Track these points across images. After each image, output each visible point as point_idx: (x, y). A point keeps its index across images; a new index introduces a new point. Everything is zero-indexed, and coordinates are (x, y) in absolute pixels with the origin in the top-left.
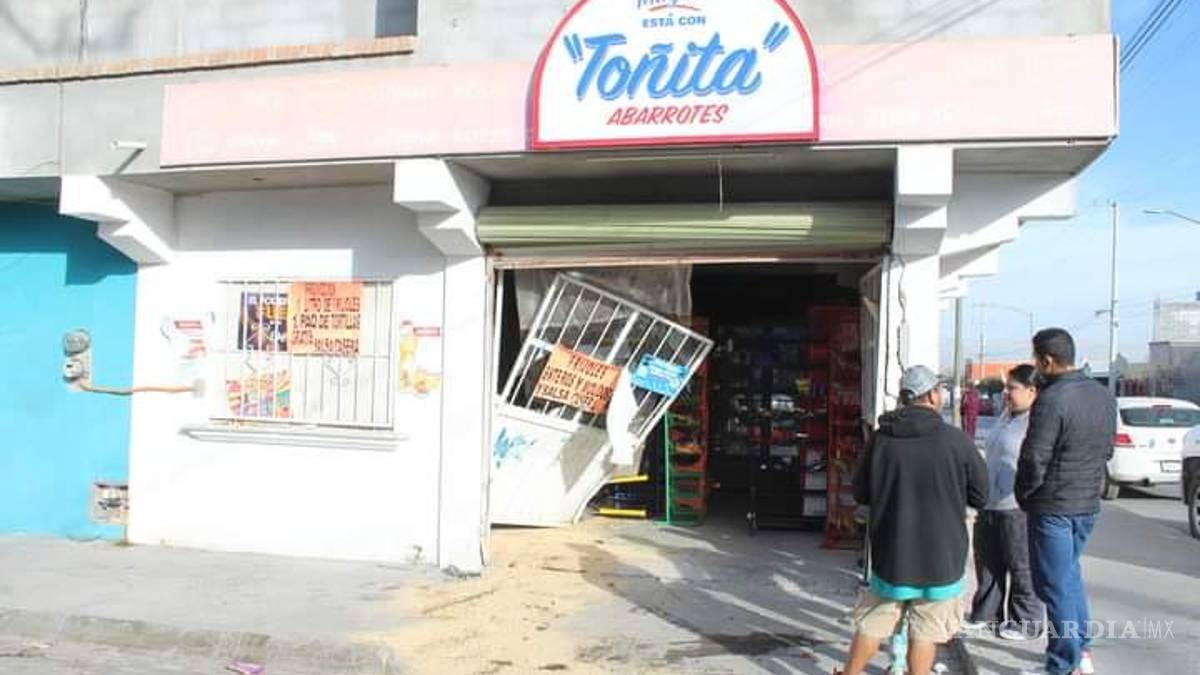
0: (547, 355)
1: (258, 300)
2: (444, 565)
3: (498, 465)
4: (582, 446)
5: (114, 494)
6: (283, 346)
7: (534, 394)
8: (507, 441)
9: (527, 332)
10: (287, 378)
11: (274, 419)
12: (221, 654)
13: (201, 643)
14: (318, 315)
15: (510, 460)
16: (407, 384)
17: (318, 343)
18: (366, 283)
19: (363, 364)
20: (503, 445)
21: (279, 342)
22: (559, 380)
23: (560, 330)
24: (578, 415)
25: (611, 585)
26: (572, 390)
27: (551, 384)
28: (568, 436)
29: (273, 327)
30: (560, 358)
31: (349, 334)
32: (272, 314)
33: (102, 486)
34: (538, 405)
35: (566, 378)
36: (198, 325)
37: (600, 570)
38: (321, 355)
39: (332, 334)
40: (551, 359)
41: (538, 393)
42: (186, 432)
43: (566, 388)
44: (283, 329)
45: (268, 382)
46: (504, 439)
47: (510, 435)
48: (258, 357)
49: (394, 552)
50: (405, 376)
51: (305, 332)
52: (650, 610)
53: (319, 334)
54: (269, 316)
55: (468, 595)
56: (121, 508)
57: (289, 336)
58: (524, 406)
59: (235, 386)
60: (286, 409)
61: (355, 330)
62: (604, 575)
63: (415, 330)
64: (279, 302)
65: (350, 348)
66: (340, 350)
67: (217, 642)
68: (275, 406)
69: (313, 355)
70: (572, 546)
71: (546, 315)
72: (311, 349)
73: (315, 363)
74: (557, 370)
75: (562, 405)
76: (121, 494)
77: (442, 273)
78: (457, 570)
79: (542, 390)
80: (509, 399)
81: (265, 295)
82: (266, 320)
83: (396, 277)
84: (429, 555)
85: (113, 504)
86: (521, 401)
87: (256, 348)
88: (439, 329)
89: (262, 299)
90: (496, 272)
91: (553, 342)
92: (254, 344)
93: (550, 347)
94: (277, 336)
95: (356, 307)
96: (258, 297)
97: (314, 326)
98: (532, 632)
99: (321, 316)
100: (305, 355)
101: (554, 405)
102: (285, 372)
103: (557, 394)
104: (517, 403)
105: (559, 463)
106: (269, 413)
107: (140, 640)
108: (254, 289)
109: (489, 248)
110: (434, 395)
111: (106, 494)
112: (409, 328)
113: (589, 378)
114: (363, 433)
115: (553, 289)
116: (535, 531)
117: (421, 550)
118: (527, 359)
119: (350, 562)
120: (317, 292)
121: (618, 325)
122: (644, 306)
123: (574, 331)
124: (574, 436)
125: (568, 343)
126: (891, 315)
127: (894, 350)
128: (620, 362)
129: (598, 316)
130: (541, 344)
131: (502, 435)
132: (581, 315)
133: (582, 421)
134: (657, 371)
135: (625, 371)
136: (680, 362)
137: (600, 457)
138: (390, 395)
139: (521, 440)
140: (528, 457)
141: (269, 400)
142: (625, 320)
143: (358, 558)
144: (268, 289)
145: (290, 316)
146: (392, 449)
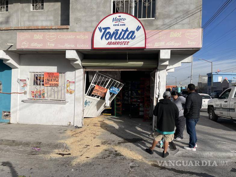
0: (94, 87)
2: (75, 125)
3: (85, 106)
4: (100, 103)
5: (7, 114)
6: (43, 85)
8: (87, 102)
9: (91, 82)
10: (44, 91)
11: (41, 99)
12: (31, 146)
13: (27, 144)
14: (50, 79)
15: (87, 105)
17: (50, 84)
18: (60, 73)
19: (59, 88)
20: (86, 103)
23: (97, 82)
24: (100, 97)
25: (106, 129)
26: (99, 93)
27: (95, 92)
29: (41, 81)
30: (97, 87)
31: (56, 83)
32: (41, 78)
33: (5, 112)
34: (93, 96)
35: (98, 91)
36: (25, 80)
37: (104, 126)
39: (53, 83)
41: (93, 93)
42: (23, 101)
43: (98, 93)
44: (43, 81)
45: (40, 91)
47: (88, 101)
48: (38, 87)
49: (65, 123)
50: (68, 91)
51: (48, 82)
52: (114, 134)
53: (50, 82)
55: (80, 131)
56: (9, 116)
57: (44, 83)
58: (90, 96)
59: (33, 92)
60: (44, 97)
61: (58, 82)
62: (105, 127)
63: (70, 82)
64: (42, 76)
65: (57, 85)
66: (55, 85)
67: (30, 144)
68: (41, 96)
70: (99, 121)
71: (94, 79)
72: (49, 85)
73: (50, 88)
74: (96, 89)
75: (97, 96)
76: (9, 113)
77: (75, 71)
78: (77, 126)
80: (87, 95)
81: (39, 75)
82: (39, 80)
83: (66, 72)
84: (72, 124)
85: (7, 115)
86: (89, 95)
88: (74, 82)
90: (85, 71)
91: (95, 84)
92: (37, 84)
93: (95, 85)
94: (42, 83)
95: (58, 77)
96: (38, 75)
98: (93, 139)
101: (95, 96)
102: (43, 90)
103: (96, 94)
105: (96, 106)
106: (40, 97)
107: (14, 144)
108: (37, 74)
109: (84, 67)
110: (73, 94)
111: (5, 113)
112: (68, 82)
113: (102, 91)
114: (59, 101)
115: (96, 75)
116: (91, 118)
117: (70, 123)
118: (91, 87)
119: (57, 126)
120: (50, 74)
121: (107, 81)
122: (112, 78)
123: (99, 82)
124: (99, 101)
125: (98, 85)
126: (157, 80)
127: (157, 87)
128: (107, 88)
129: (104, 79)
130: (93, 85)
131: (86, 101)
132: (101, 79)
133: (100, 98)
134: (114, 90)
135: (108, 89)
136: (118, 88)
137: (103, 105)
138: (65, 94)
139: (89, 102)
140: (90, 105)
141: (40, 95)
142: (109, 80)
143: (58, 125)
144: (40, 74)
145: (44, 79)
146: (65, 104)
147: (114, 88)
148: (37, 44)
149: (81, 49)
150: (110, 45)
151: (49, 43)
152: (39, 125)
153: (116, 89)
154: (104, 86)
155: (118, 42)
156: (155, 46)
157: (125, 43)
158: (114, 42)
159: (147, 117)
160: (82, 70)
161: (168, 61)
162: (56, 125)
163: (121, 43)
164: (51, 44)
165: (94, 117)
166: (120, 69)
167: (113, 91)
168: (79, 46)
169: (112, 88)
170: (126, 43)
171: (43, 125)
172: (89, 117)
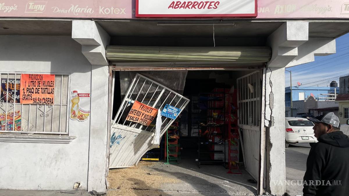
0: (132, 104)
1: (6, 82)
2: (89, 190)
3: (111, 146)
4: (141, 138)
6: (18, 101)
7: (126, 119)
8: (115, 137)
9: (124, 96)
10: (20, 114)
11: (13, 131)
14: (35, 88)
15: (115, 144)
16: (75, 116)
17: (35, 100)
18: (56, 76)
19: (55, 108)
20: (113, 139)
21: (16, 99)
22: (136, 114)
23: (137, 95)
24: (141, 127)
26: (140, 118)
27: (132, 115)
28: (137, 134)
29: (13, 93)
30: (136, 106)
31: (48, 96)
32: (13, 87)
34: (127, 124)
35: (138, 113)
38: (37, 105)
39: (41, 96)
40: (133, 106)
41: (128, 119)
43: (138, 117)
44: (18, 93)
45: (11, 116)
46: (113, 137)
47: (117, 135)
48: (6, 105)
49: (68, 185)
50: (74, 113)
51: (29, 95)
53: (34, 96)
54: (11, 88)
57: (21, 96)
58: (122, 124)
60: (19, 127)
61: (51, 95)
63: (78, 94)
64: (16, 82)
65: (49, 102)
66: (45, 102)
68: (13, 126)
69: (31, 104)
71: (132, 90)
72: (32, 102)
73: (32, 108)
74: (135, 110)
75: (136, 123)
77: (90, 72)
78: (96, 192)
79: (129, 118)
80: (116, 122)
81: (10, 79)
82: (10, 90)
83: (70, 73)
84: (83, 185)
86: (121, 122)
87: (5, 102)
88: (89, 94)
89: (8, 81)
90: (113, 72)
91: (134, 99)
92: (4, 100)
93: (133, 102)
94: (15, 97)
95: (52, 85)
96: (6, 80)
97: (33, 93)
99: (36, 88)
100: (29, 104)
101: (133, 123)
102: (19, 112)
103: (135, 119)
104: (119, 123)
105: (133, 145)
106: (11, 129)
108: (4, 76)
109: (111, 63)
110: (87, 121)
112: (76, 94)
113: (146, 113)
114: (54, 137)
115: (135, 79)
116: (123, 170)
117: (79, 184)
118: (124, 106)
119: (49, 191)
120: (34, 78)
121: (158, 93)
122: (167, 87)
123: (142, 96)
124: (139, 134)
125: (139, 100)
126: (267, 90)
127: (268, 103)
128: (157, 107)
129: (151, 90)
130: (129, 100)
131: (113, 135)
132: (145, 90)
133: (143, 129)
134: (170, 110)
135: (159, 110)
136: (178, 107)
137: (147, 141)
138: (68, 120)
139: (120, 137)
140: (122, 143)
141: (11, 123)
142: (160, 92)
143: (51, 189)
144: (11, 77)
145: (21, 89)
146: (67, 143)
147: (171, 107)
148: (5, 5)
149: (109, 17)
150: (175, 8)
151: (31, 4)
152: (8, 190)
153: (175, 109)
154: (152, 104)
155: (195, 2)
156: (275, 13)
157: (210, 5)
158: (185, 3)
159: (232, 164)
160: (107, 68)
161: (297, 48)
162: (47, 189)
163: (202, 4)
164: (36, 7)
165: (127, 166)
166: (189, 67)
167: (167, 113)
168: (103, 10)
169: (166, 108)
170: (213, 4)
171: (16, 190)
172: (118, 167)
